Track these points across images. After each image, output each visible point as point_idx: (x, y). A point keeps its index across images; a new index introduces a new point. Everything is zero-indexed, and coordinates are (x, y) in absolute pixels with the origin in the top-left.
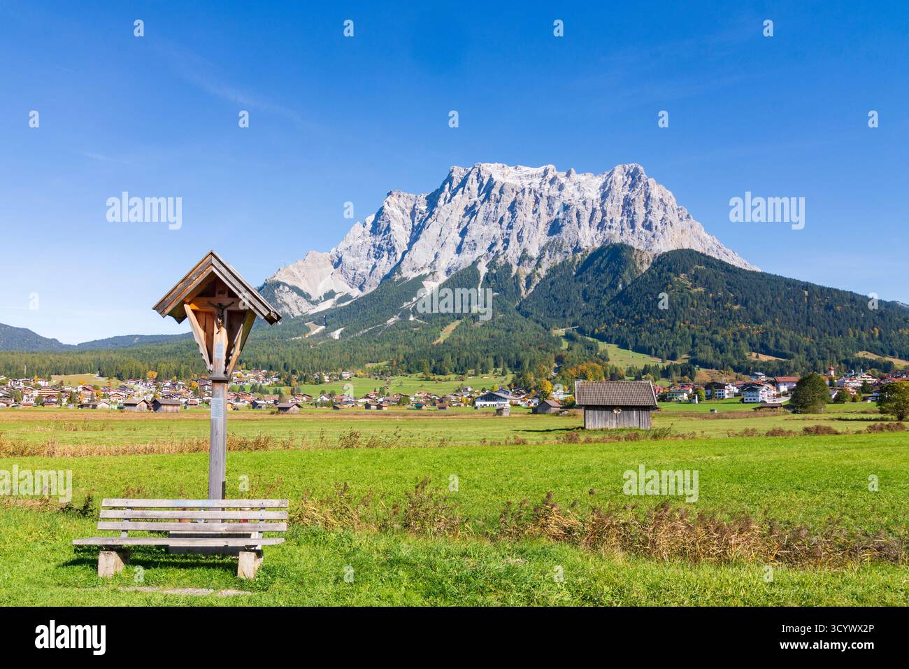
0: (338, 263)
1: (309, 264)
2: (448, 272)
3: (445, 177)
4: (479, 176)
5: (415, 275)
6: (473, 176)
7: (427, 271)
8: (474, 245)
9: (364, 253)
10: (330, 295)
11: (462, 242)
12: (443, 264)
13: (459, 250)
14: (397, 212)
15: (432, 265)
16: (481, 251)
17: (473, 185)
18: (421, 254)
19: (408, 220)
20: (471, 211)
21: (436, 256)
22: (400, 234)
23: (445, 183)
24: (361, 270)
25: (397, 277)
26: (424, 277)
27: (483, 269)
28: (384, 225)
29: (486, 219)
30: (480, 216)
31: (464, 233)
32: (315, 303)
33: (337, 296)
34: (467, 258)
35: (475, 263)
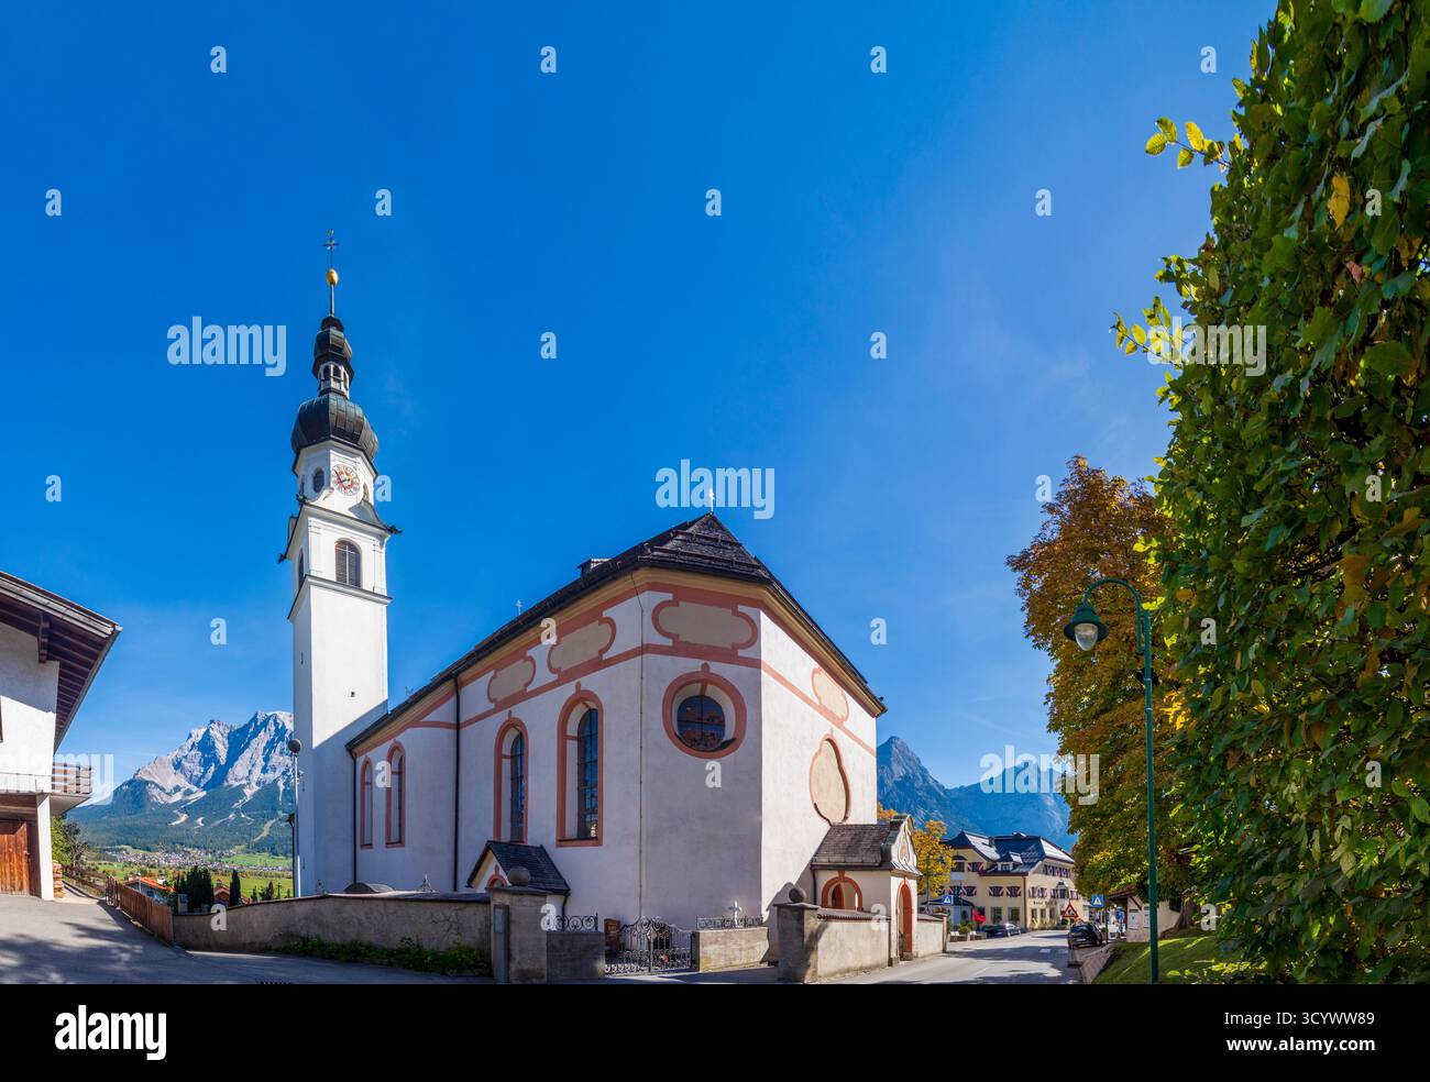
0: (178, 765)
1: (158, 765)
2: (258, 784)
3: (252, 716)
4: (275, 720)
5: (237, 784)
6: (271, 721)
7: (244, 782)
8: (274, 769)
9: (197, 761)
10: (177, 789)
11: (266, 765)
12: (254, 778)
13: (264, 770)
14: (219, 735)
15: (247, 778)
16: (278, 774)
17: (273, 728)
18: (240, 769)
19: (226, 742)
20: (270, 746)
21: (250, 771)
22: (222, 751)
23: (251, 721)
24: (195, 773)
25: (226, 784)
26: (242, 786)
27: (281, 787)
28: (210, 743)
29: (281, 753)
30: (278, 750)
31: (267, 759)
32: (169, 794)
33: (183, 790)
34: (270, 776)
35: (276, 781)
